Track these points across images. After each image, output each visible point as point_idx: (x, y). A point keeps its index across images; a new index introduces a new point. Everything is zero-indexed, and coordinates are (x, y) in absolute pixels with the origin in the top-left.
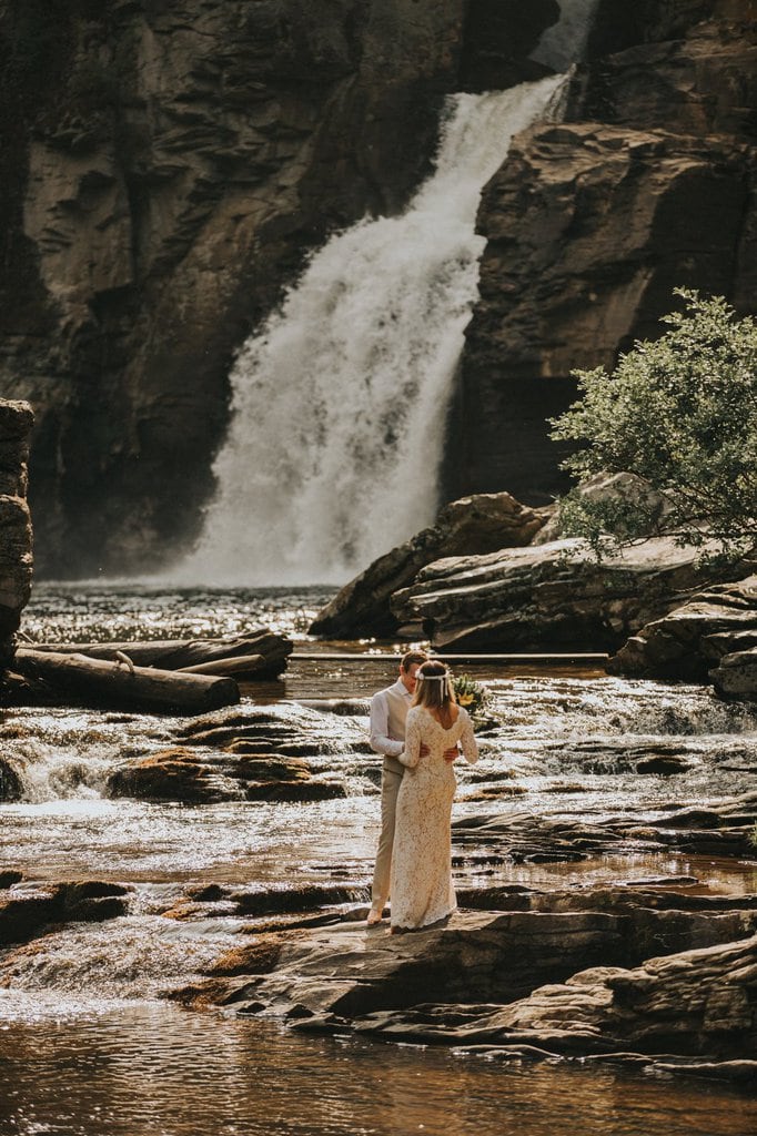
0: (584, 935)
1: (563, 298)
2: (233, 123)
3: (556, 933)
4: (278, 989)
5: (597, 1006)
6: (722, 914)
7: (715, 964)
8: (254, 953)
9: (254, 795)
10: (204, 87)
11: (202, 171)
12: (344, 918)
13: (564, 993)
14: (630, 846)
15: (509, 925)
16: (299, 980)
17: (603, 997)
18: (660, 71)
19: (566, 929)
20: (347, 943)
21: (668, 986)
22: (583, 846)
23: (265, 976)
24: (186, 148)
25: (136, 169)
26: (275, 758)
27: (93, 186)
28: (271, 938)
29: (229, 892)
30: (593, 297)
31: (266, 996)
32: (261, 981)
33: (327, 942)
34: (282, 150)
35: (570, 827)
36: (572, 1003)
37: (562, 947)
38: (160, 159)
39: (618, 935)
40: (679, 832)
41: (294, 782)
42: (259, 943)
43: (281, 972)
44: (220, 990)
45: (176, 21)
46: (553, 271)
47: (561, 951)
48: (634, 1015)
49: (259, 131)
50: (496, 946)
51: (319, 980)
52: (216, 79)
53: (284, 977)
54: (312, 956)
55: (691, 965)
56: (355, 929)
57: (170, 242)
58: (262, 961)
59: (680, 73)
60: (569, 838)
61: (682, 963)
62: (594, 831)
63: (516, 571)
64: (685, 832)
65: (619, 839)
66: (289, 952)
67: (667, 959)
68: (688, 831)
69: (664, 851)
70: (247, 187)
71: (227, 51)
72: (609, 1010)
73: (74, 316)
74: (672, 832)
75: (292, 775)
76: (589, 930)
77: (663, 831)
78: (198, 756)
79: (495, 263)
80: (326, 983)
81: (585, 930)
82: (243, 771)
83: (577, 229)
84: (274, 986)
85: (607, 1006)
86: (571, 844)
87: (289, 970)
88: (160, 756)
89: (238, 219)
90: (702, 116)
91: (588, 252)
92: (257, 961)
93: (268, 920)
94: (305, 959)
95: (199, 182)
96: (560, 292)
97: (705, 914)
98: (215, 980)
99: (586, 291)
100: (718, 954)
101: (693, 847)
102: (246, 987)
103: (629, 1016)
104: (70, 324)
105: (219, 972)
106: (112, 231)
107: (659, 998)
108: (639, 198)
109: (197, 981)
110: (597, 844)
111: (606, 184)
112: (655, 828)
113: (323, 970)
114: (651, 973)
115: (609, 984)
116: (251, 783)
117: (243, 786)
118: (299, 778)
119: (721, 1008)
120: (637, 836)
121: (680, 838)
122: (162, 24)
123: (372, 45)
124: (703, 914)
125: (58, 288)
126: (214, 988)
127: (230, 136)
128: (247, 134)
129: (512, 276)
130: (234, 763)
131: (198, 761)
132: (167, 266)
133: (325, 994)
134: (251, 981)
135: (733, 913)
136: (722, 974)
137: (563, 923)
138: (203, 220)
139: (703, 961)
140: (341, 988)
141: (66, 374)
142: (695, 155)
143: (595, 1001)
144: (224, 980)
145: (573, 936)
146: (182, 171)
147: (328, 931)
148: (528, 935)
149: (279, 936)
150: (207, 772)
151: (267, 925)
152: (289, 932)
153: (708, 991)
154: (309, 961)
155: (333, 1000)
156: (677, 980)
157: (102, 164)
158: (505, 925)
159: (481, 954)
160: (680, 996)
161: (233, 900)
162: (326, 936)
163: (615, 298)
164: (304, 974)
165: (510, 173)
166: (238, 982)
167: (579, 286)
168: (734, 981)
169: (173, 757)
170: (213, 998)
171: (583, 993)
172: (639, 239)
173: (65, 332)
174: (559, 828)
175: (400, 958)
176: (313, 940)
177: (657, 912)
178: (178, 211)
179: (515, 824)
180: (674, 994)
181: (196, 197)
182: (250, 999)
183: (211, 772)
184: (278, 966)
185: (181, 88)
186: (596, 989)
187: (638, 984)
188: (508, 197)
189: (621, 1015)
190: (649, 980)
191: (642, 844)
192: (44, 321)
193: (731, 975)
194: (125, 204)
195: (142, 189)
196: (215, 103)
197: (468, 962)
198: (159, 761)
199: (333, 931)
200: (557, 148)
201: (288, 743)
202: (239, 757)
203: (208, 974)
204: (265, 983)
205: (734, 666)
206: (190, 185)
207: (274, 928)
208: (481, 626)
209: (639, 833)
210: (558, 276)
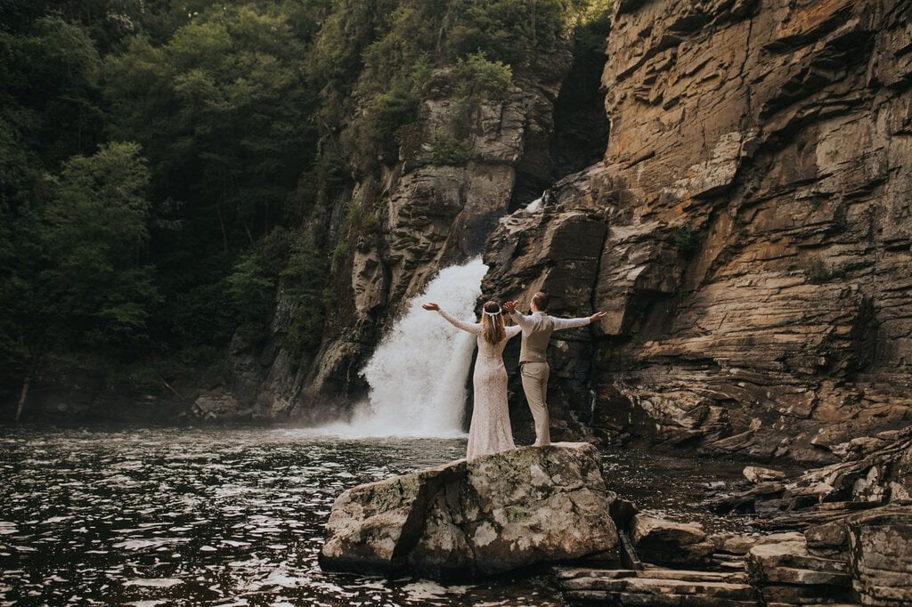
1: (509, 287)
2: (417, 235)
10: (405, 220)
11: (408, 256)
18: (576, 184)
24: (402, 248)
25: (385, 258)
27: (370, 266)
30: (523, 286)
34: (437, 246)
38: (393, 252)
45: (398, 196)
46: (507, 274)
49: (426, 237)
52: (408, 216)
57: (399, 287)
59: (584, 183)
70: (426, 262)
71: (410, 203)
73: (362, 317)
83: (518, 253)
89: (420, 275)
90: (591, 199)
91: (522, 262)
95: (407, 261)
96: (508, 285)
99: (519, 283)
104: (361, 321)
106: (377, 283)
108: (547, 232)
111: (531, 229)
122: (394, 197)
123: (471, 198)
125: (359, 307)
127: (416, 241)
128: (422, 238)
129: (493, 281)
132: (398, 297)
138: (411, 277)
141: (358, 341)
142: (578, 211)
146: (402, 257)
157: (372, 256)
163: (532, 285)
167: (517, 280)
172: (544, 253)
173: (359, 324)
178: (401, 274)
181: (407, 268)
188: (496, 244)
192: (351, 320)
194: (381, 272)
195: (389, 266)
196: (410, 227)
200: (519, 220)
206: (404, 263)
210: (507, 277)
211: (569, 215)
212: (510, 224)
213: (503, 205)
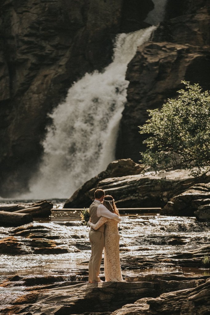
0: (142, 289)
1: (155, 101)
2: (44, 44)
3: (133, 289)
4: (37, 308)
5: (144, 310)
6: (189, 281)
7: (184, 294)
8: (29, 297)
9: (37, 252)
10: (34, 32)
11: (33, 60)
12: (61, 286)
13: (133, 306)
14: (162, 265)
15: (116, 285)
16: (44, 305)
17: (146, 307)
18: (187, 24)
19: (136, 287)
20: (61, 293)
21: (168, 302)
22: (146, 265)
23: (32, 304)
24: (28, 53)
25: (11, 60)
26: (44, 240)
28: (36, 292)
29: (22, 278)
31: (33, 311)
32: (31, 306)
33: (54, 293)
34: (60, 53)
35: (142, 259)
36: (136, 309)
37: (134, 294)
38: (19, 56)
39: (154, 290)
40: (179, 260)
41: (50, 248)
42: (31, 293)
43: (38, 303)
44: (17, 309)
45: (24, 9)
46: (151, 92)
47: (134, 295)
48: (156, 313)
49: (52, 46)
50: (111, 293)
51: (51, 305)
52: (38, 29)
53: (39, 304)
54: (49, 297)
55: (175, 295)
56: (64, 289)
57: (23, 84)
58: (32, 299)
59: (194, 25)
60: (141, 262)
61: (173, 295)
62: (150, 260)
63: (131, 182)
64: (181, 260)
65: (159, 263)
66: (41, 296)
67: (167, 294)
68: (182, 260)
69: (174, 266)
70: (49, 65)
71: (41, 19)
72: (148, 312)
74: (177, 260)
75: (50, 245)
76: (144, 288)
77: (174, 260)
78: (17, 239)
79: (132, 90)
80: (53, 306)
81: (143, 288)
82: (33, 244)
83: (159, 78)
84: (35, 307)
85: (147, 310)
86: (142, 264)
87: (41, 302)
88: (5, 239)
89: (46, 76)
90: (202, 39)
91: (163, 85)
92: (30, 299)
93: (35, 287)
94: (46, 298)
95: (32, 64)
96: (154, 99)
97: (184, 281)
98: (15, 306)
99: (162, 99)
100: (185, 291)
101: (184, 265)
102: (26, 308)
103: (155, 313)
105: (18, 303)
106: (3, 81)
107: (165, 307)
108: (181, 67)
109: (9, 306)
110: (151, 264)
111: (169, 62)
112: (171, 259)
113: (52, 302)
114: (162, 298)
115: (148, 303)
116: (36, 248)
117: (33, 249)
118: (52, 247)
119: (186, 309)
120: (165, 262)
121: (179, 262)
122: (20, 10)
123: (90, 17)
124: (182, 282)
126: (15, 308)
127: (43, 48)
129: (138, 94)
130: (30, 241)
131: (18, 241)
132: (22, 92)
133: (53, 309)
134: (28, 306)
135: (193, 280)
136: (186, 298)
137: (135, 285)
139: (180, 293)
140: (58, 307)
142: (199, 52)
143: (143, 309)
144: (18, 306)
145: (138, 290)
146: (26, 60)
147: (55, 289)
148: (123, 289)
149: (38, 291)
150: (21, 245)
151: (34, 288)
152: (41, 290)
153: (181, 304)
154: (48, 299)
155: (55, 311)
156: (171, 300)
158: (115, 286)
159: (107, 296)
160: (172, 306)
161: (23, 280)
162: (54, 291)
164: (46, 303)
165: (137, 59)
166: (23, 306)
167: (160, 97)
168: (190, 300)
169: (9, 240)
170: (15, 312)
171: (140, 306)
174: (138, 259)
175: (79, 297)
176: (50, 293)
177: (167, 281)
178: (25, 74)
179: (123, 258)
180: (170, 305)
181: (31, 69)
182: (27, 312)
183: (22, 245)
184: (37, 301)
185: (26, 32)
186: (144, 305)
187: (158, 302)
188: (136, 67)
189: (152, 313)
190: (162, 300)
191: (166, 264)
193: (189, 298)
195: (13, 67)
196: (38, 37)
197: (102, 298)
198: (4, 241)
199: (56, 290)
200: (153, 51)
201: (48, 235)
202: (31, 240)
203: (13, 304)
204: (32, 307)
205: (203, 210)
206: (29, 65)
207: (36, 289)
208: (119, 201)
209: (166, 260)
210: (153, 94)
211: (196, 55)
212: (146, 54)
213: (116, 22)
